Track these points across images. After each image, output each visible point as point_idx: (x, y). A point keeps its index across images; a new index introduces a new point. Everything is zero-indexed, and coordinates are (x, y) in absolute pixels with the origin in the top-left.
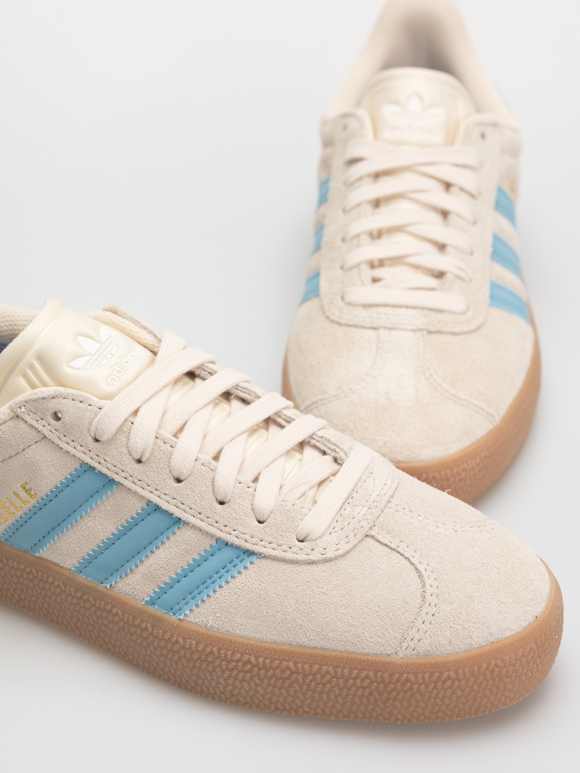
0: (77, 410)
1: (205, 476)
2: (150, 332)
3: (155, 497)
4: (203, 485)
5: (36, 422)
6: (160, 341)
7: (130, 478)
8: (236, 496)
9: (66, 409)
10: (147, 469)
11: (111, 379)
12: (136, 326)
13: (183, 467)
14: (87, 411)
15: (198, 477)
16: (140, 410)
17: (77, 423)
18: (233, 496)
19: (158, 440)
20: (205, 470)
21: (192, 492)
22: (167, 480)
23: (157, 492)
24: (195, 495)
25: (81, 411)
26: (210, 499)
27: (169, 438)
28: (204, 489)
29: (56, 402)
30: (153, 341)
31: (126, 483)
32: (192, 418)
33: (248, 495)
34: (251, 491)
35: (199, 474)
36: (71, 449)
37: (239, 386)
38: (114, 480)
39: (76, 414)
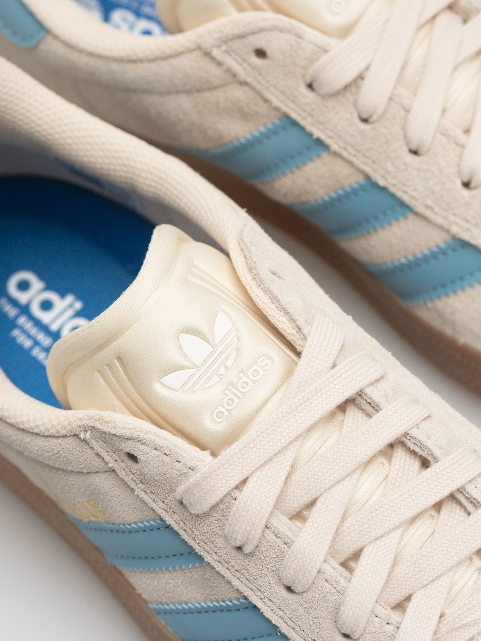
0: (160, 464)
1: (327, 598)
2: (293, 321)
3: (257, 599)
4: (322, 609)
5: (106, 453)
6: (305, 338)
7: (225, 565)
8: (368, 635)
9: (144, 459)
10: (249, 563)
11: (219, 412)
12: (273, 306)
13: (297, 581)
14: (173, 469)
15: (317, 596)
16: (250, 480)
17: (158, 479)
18: (364, 634)
19: (268, 531)
20: (328, 590)
21: (306, 612)
22: (275, 586)
23: (259, 593)
24: (310, 618)
25: (165, 467)
26: (330, 628)
27: (283, 533)
28: (324, 614)
29: (132, 446)
30: (294, 335)
31: (219, 568)
32: (325, 494)
33: (386, 636)
34: (391, 631)
35: (320, 593)
36: (150, 501)
37: (408, 434)
38: (203, 559)
39: (158, 469)
